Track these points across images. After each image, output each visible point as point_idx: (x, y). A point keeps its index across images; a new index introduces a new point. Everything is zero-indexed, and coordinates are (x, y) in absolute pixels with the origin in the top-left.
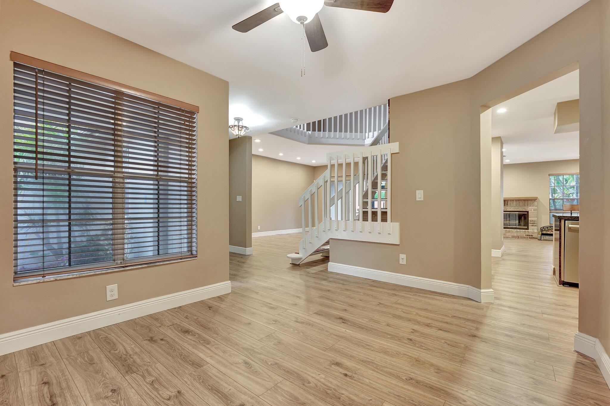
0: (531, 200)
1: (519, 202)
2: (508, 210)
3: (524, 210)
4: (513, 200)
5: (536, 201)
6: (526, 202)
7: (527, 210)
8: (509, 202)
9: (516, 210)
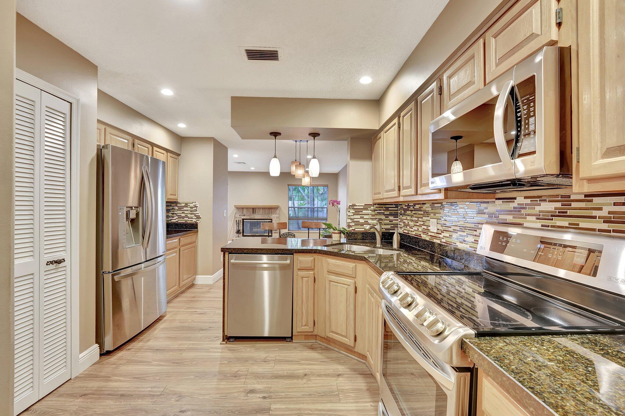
0: (274, 208)
1: (265, 210)
2: (256, 218)
3: (269, 218)
4: (260, 208)
5: (278, 209)
6: (271, 210)
7: (271, 218)
8: (257, 210)
9: (262, 218)
